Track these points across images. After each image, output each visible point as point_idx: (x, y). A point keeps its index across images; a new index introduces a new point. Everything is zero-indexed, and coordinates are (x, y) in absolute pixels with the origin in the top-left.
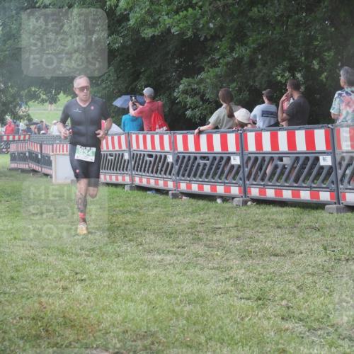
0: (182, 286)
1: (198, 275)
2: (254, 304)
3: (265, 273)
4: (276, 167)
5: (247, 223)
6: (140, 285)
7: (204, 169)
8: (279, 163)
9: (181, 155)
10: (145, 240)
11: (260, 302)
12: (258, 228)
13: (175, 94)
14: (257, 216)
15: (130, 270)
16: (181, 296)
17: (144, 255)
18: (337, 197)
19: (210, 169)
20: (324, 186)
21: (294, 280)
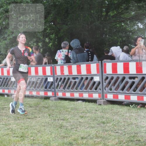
2: (20, 139)
3: (24, 126)
4: (30, 82)
8: (31, 80)
11: (22, 138)
18: (55, 94)
19: (2, 83)
20: (50, 90)
21: (36, 129)
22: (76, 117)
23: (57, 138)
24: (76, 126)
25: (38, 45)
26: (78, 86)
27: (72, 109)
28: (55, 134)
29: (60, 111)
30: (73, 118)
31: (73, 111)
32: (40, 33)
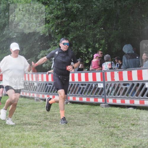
0: (40, 139)
1: (46, 134)
2: (70, 147)
3: (75, 133)
4: (80, 88)
5: (68, 112)
6: (21, 139)
7: (50, 89)
8: (81, 86)
9: (40, 83)
10: (24, 119)
11: (72, 146)
12: (72, 114)
13: (38, 57)
14: (72, 109)
15: (17, 132)
16: (39, 143)
17: (23, 125)
18: (105, 101)
19: (53, 88)
20: (100, 96)
21: (87, 136)
22: (127, 125)
23: (107, 146)
24: (127, 134)
25: (88, 50)
26: (129, 92)
27: (122, 116)
28: (106, 142)
29: (111, 118)
30: (124, 125)
31: (124, 119)
32: (91, 39)
